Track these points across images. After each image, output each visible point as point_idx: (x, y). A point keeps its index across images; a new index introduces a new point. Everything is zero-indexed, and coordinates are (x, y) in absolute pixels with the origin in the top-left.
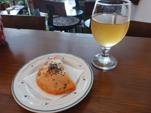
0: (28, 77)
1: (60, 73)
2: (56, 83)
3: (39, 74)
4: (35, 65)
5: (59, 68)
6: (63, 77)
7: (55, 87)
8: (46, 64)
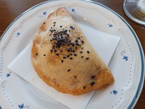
0: (15, 60)
1: (77, 53)
2: (75, 77)
3: (35, 54)
4: (23, 32)
5: (73, 41)
6: (88, 63)
7: (74, 83)
8: (43, 28)
